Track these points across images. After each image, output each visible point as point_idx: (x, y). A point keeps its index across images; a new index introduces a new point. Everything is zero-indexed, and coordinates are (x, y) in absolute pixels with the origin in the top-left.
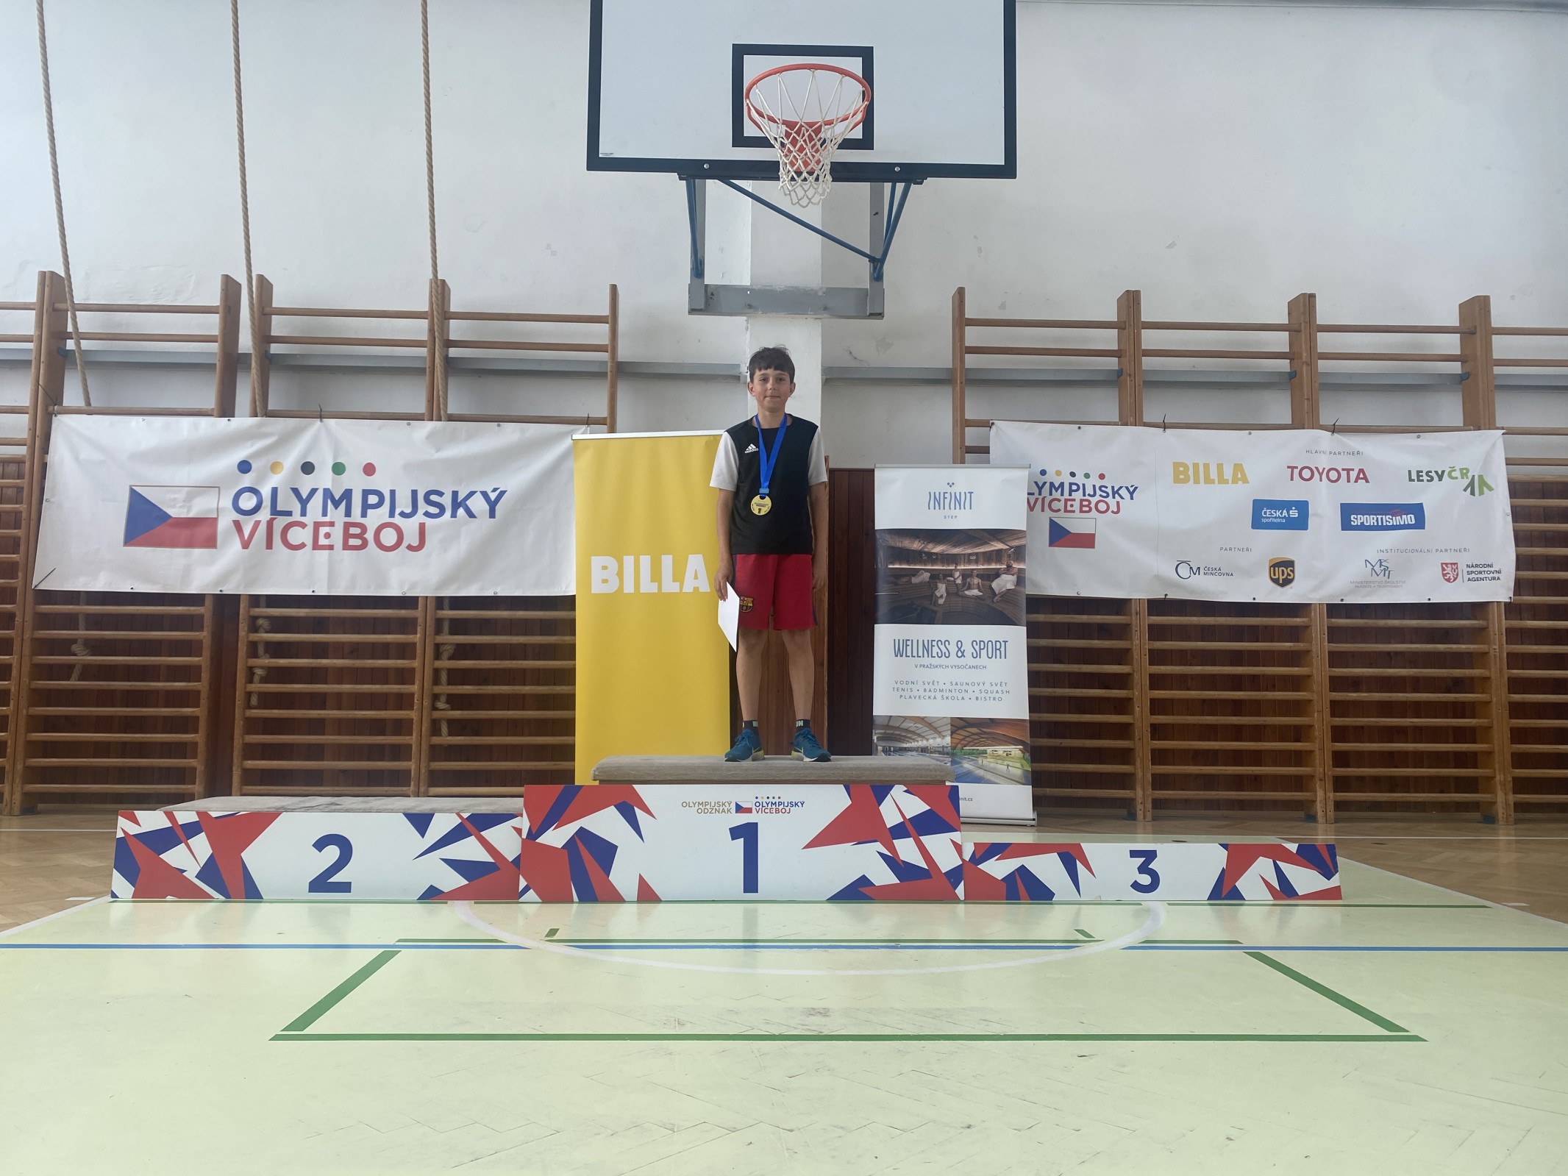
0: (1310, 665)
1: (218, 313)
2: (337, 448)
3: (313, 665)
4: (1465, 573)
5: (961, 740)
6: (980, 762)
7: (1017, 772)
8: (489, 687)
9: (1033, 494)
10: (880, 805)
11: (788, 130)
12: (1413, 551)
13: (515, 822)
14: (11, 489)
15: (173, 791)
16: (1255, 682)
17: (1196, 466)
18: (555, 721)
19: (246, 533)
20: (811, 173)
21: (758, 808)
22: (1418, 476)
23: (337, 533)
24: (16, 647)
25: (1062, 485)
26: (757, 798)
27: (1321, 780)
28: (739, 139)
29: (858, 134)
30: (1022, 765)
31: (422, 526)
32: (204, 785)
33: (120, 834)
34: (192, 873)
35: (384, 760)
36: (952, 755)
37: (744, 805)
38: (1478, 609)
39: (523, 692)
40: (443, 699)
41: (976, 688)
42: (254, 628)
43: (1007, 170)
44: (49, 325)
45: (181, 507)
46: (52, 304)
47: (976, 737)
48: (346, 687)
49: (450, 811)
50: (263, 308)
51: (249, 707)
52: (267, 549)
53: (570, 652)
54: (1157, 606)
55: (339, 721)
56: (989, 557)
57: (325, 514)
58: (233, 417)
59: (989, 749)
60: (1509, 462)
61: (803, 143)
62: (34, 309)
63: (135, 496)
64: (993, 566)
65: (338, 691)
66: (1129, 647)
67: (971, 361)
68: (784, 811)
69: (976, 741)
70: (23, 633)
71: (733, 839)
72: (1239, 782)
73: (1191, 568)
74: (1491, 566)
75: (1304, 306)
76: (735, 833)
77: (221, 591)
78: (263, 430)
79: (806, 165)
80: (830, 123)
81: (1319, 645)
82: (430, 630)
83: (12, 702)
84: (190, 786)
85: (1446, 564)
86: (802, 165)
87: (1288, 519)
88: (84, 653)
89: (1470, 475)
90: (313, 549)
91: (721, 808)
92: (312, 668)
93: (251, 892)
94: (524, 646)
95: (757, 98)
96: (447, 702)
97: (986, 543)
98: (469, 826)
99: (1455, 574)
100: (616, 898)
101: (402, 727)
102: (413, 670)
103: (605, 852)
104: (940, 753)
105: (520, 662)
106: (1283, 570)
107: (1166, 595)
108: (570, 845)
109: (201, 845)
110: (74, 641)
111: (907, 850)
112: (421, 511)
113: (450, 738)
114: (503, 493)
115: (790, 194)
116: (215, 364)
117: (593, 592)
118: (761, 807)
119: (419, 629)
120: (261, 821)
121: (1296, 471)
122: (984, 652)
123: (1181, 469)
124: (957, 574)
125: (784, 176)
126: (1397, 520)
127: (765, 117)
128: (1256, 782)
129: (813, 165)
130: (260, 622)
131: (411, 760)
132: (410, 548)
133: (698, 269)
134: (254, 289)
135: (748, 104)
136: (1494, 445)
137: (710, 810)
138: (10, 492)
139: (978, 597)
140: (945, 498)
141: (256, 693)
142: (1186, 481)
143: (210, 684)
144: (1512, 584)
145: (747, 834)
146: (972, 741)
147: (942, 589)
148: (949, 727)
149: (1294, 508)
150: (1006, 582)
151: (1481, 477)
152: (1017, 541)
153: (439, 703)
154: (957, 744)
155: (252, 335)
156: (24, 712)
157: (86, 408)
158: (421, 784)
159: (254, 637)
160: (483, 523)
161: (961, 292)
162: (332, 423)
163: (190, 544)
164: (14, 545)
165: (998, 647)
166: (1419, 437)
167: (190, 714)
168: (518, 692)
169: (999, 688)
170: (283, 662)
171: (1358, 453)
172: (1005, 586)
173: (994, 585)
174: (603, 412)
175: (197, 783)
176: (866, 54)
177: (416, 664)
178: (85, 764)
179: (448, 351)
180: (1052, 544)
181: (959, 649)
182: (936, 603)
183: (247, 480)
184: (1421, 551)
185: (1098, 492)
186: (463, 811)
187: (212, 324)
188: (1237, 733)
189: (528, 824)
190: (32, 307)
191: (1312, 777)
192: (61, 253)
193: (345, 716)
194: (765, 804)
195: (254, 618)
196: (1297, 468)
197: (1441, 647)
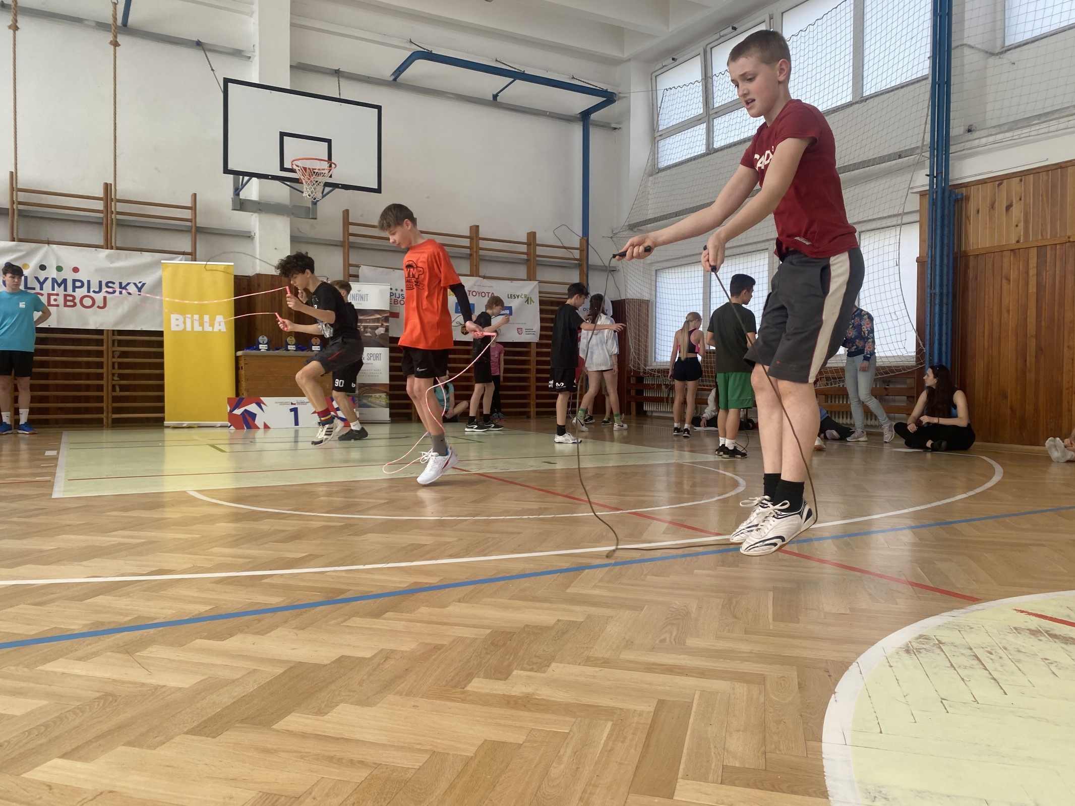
2: (58, 259)
4: (524, 331)
6: (370, 400)
11: (304, 170)
22: (511, 296)
23: (61, 299)
28: (283, 169)
31: (105, 298)
37: (293, 403)
38: (528, 344)
43: (378, 190)
47: (368, 390)
56: (374, 320)
57: (53, 289)
60: (540, 292)
67: (352, 239)
71: (291, 412)
74: (532, 329)
75: (475, 229)
78: (19, 248)
82: (110, 345)
85: (519, 329)
89: (527, 297)
97: (373, 315)
99: (521, 332)
101: (96, 388)
102: (102, 363)
106: (465, 329)
112: (104, 290)
113: (120, 393)
114: (144, 284)
117: (172, 330)
118: (298, 403)
119: (104, 344)
121: (471, 292)
124: (361, 327)
126: (504, 312)
131: (102, 403)
132: (99, 307)
133: (237, 192)
136: (535, 286)
137: (283, 404)
139: (370, 336)
144: (539, 336)
145: (295, 411)
151: (530, 298)
153: (116, 377)
160: (135, 297)
161: (347, 212)
162: (54, 246)
166: (512, 282)
171: (492, 286)
172: (380, 332)
173: (376, 331)
176: (329, 142)
177: (104, 360)
185: (401, 297)
197: (516, 358)
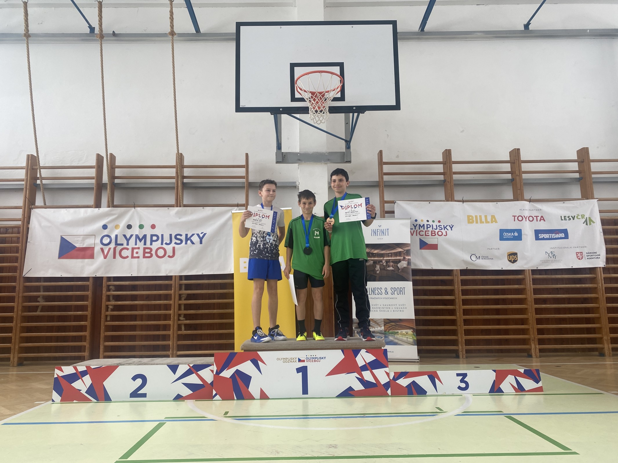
0: (526, 294)
1: (94, 168)
2: (141, 219)
3: (131, 304)
4: (586, 256)
5: (388, 328)
6: (396, 336)
7: (411, 340)
8: (200, 311)
9: (412, 229)
10: (356, 358)
11: (312, 96)
12: (564, 248)
13: (211, 368)
14: (15, 238)
15: (76, 355)
16: (504, 301)
17: (476, 216)
18: (226, 324)
19: (106, 252)
20: (321, 111)
21: (307, 360)
22: (565, 218)
23: (141, 252)
24: (16, 300)
25: (424, 225)
26: (307, 356)
27: (533, 340)
28: (293, 99)
29: (339, 95)
30: (413, 337)
31: (174, 248)
32: (88, 353)
33: (56, 376)
34: (83, 391)
35: (159, 341)
36: (385, 334)
37: (302, 359)
38: (592, 270)
39: (213, 312)
40: (182, 316)
41: (393, 307)
42: (109, 290)
43: (397, 107)
44: (30, 175)
45: (80, 243)
46: (32, 166)
47: (394, 326)
48: (144, 312)
49: (185, 364)
50: (112, 166)
51: (106, 321)
52: (114, 258)
53: (232, 296)
54: (464, 272)
55: (142, 326)
56: (396, 254)
57: (136, 244)
58: (101, 208)
59: (399, 331)
60: (600, 212)
61: (318, 101)
62: (25, 169)
63: (62, 239)
64: (398, 258)
65: (142, 314)
66: (453, 289)
67: (386, 178)
68: (317, 361)
69: (394, 328)
70: (19, 294)
71: (297, 373)
72: (500, 342)
73: (476, 257)
74: (596, 253)
75: (515, 154)
76: (299, 370)
77: (96, 275)
78: (112, 212)
79: (319, 108)
80: (328, 92)
81: (530, 286)
82: (177, 289)
83: (14, 321)
84: (83, 353)
85: (578, 253)
86: (317, 109)
87: (514, 236)
88: (43, 301)
89: (585, 217)
90: (131, 258)
91: (292, 360)
92: (131, 305)
93: (107, 398)
94: (214, 294)
95: (300, 84)
96: (184, 317)
97: (394, 249)
98: (193, 370)
99: (582, 256)
100: (252, 398)
101: (166, 327)
102: (170, 305)
103: (247, 379)
104: (380, 333)
105: (212, 300)
106: (513, 257)
107: (467, 268)
108: (233, 376)
109: (88, 380)
110: (39, 297)
111: (367, 376)
112: (173, 242)
113: (185, 331)
114: (205, 234)
115: (313, 120)
116: (94, 188)
117: (240, 272)
118: (308, 359)
119: (173, 288)
120: (111, 369)
121: (516, 218)
122: (396, 292)
123: (471, 218)
124: (384, 261)
125: (311, 113)
126: (557, 236)
127: (303, 90)
128: (507, 342)
129: (322, 108)
130: (111, 287)
131: (170, 341)
132: (169, 257)
133: (279, 147)
134: (109, 159)
135: (296, 86)
136: (594, 205)
137: (288, 361)
138: (15, 239)
139: (392, 270)
140: (378, 231)
141: (109, 315)
142: (472, 222)
143: (91, 312)
144: (605, 260)
145: (303, 371)
146: (392, 328)
147: (378, 267)
148: (383, 323)
149: (516, 232)
150: (403, 264)
151: (590, 218)
152: (407, 248)
153: (181, 318)
154: (387, 329)
155: (108, 176)
156: (19, 325)
157: (44, 206)
158: (174, 350)
159: (109, 293)
160: (198, 246)
161: (381, 152)
162: (139, 209)
163: (84, 257)
164: (16, 260)
165: (401, 290)
166: (564, 203)
167: (83, 324)
168: (211, 312)
169: (402, 307)
170: (120, 303)
171: (540, 210)
172: (403, 265)
173: (399, 265)
174: (243, 202)
175: (86, 352)
176: (341, 65)
177: (171, 302)
178: (42, 345)
179: (183, 180)
180: (421, 248)
181: (386, 291)
182: (376, 273)
183: (106, 232)
184: (568, 248)
185: (438, 228)
186: (190, 364)
187: (92, 172)
188: (498, 322)
189: (216, 369)
190: (24, 168)
191: (529, 339)
192: (35, 147)
193: (144, 324)
194: (310, 358)
195: (108, 286)
196: (516, 216)
197: (578, 286)
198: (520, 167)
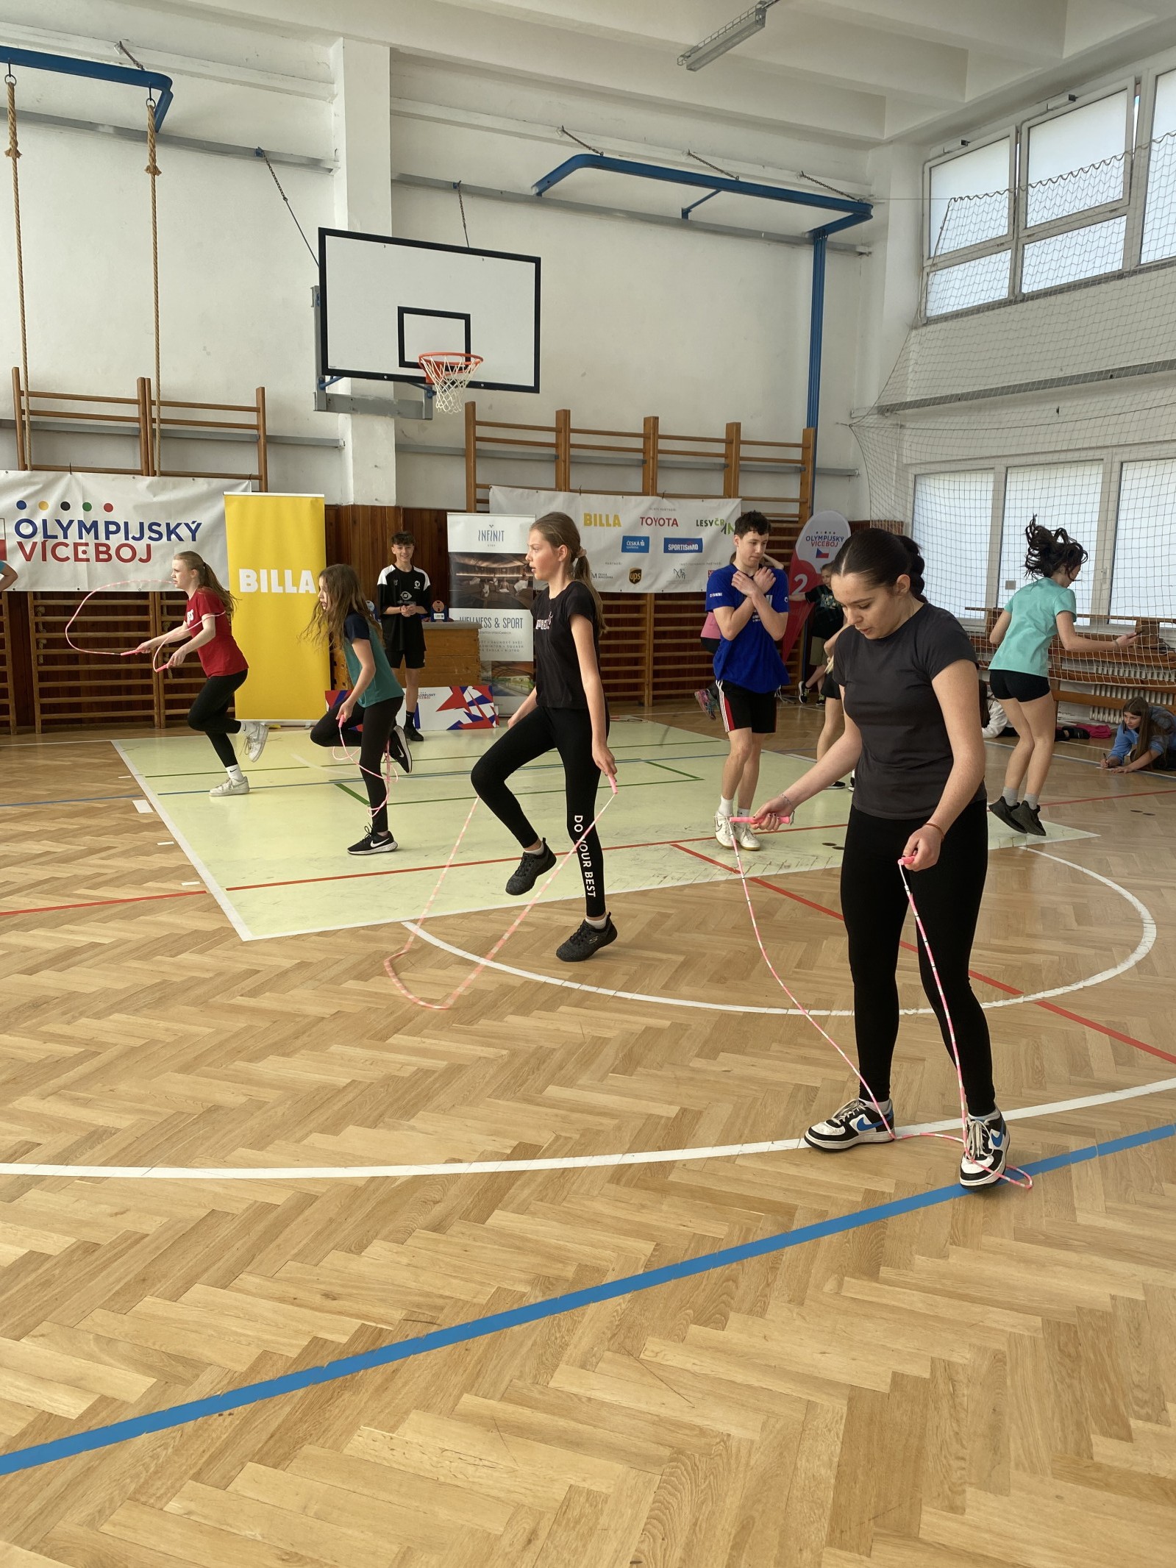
0: (645, 626)
2: (84, 493)
12: (696, 563)
17: (595, 515)
19: (28, 550)
22: (701, 524)
23: (91, 550)
27: (647, 685)
28: (403, 363)
31: (149, 546)
32: (15, 715)
42: (37, 613)
43: (535, 389)
51: (39, 665)
52: (43, 561)
57: (81, 537)
67: (482, 445)
75: (652, 423)
78: (32, 480)
81: (650, 615)
82: (158, 613)
84: (7, 716)
85: (711, 570)
87: (640, 546)
89: (725, 523)
90: (75, 561)
106: (635, 576)
112: (146, 536)
113: (174, 680)
114: (199, 525)
119: (150, 612)
121: (645, 521)
123: (589, 517)
126: (690, 548)
132: (141, 560)
136: (734, 504)
139: (506, 593)
141: (44, 655)
142: (590, 524)
143: (12, 651)
148: (493, 666)
149: (642, 541)
150: (522, 585)
151: (729, 524)
159: (37, 619)
161: (473, 405)
162: (78, 474)
166: (702, 501)
167: (1, 670)
169: (518, 645)
172: (521, 587)
173: (516, 586)
175: (11, 714)
176: (466, 319)
179: (152, 426)
183: (24, 514)
184: (700, 564)
191: (643, 684)
195: (36, 607)
196: (645, 519)
198: (655, 444)
